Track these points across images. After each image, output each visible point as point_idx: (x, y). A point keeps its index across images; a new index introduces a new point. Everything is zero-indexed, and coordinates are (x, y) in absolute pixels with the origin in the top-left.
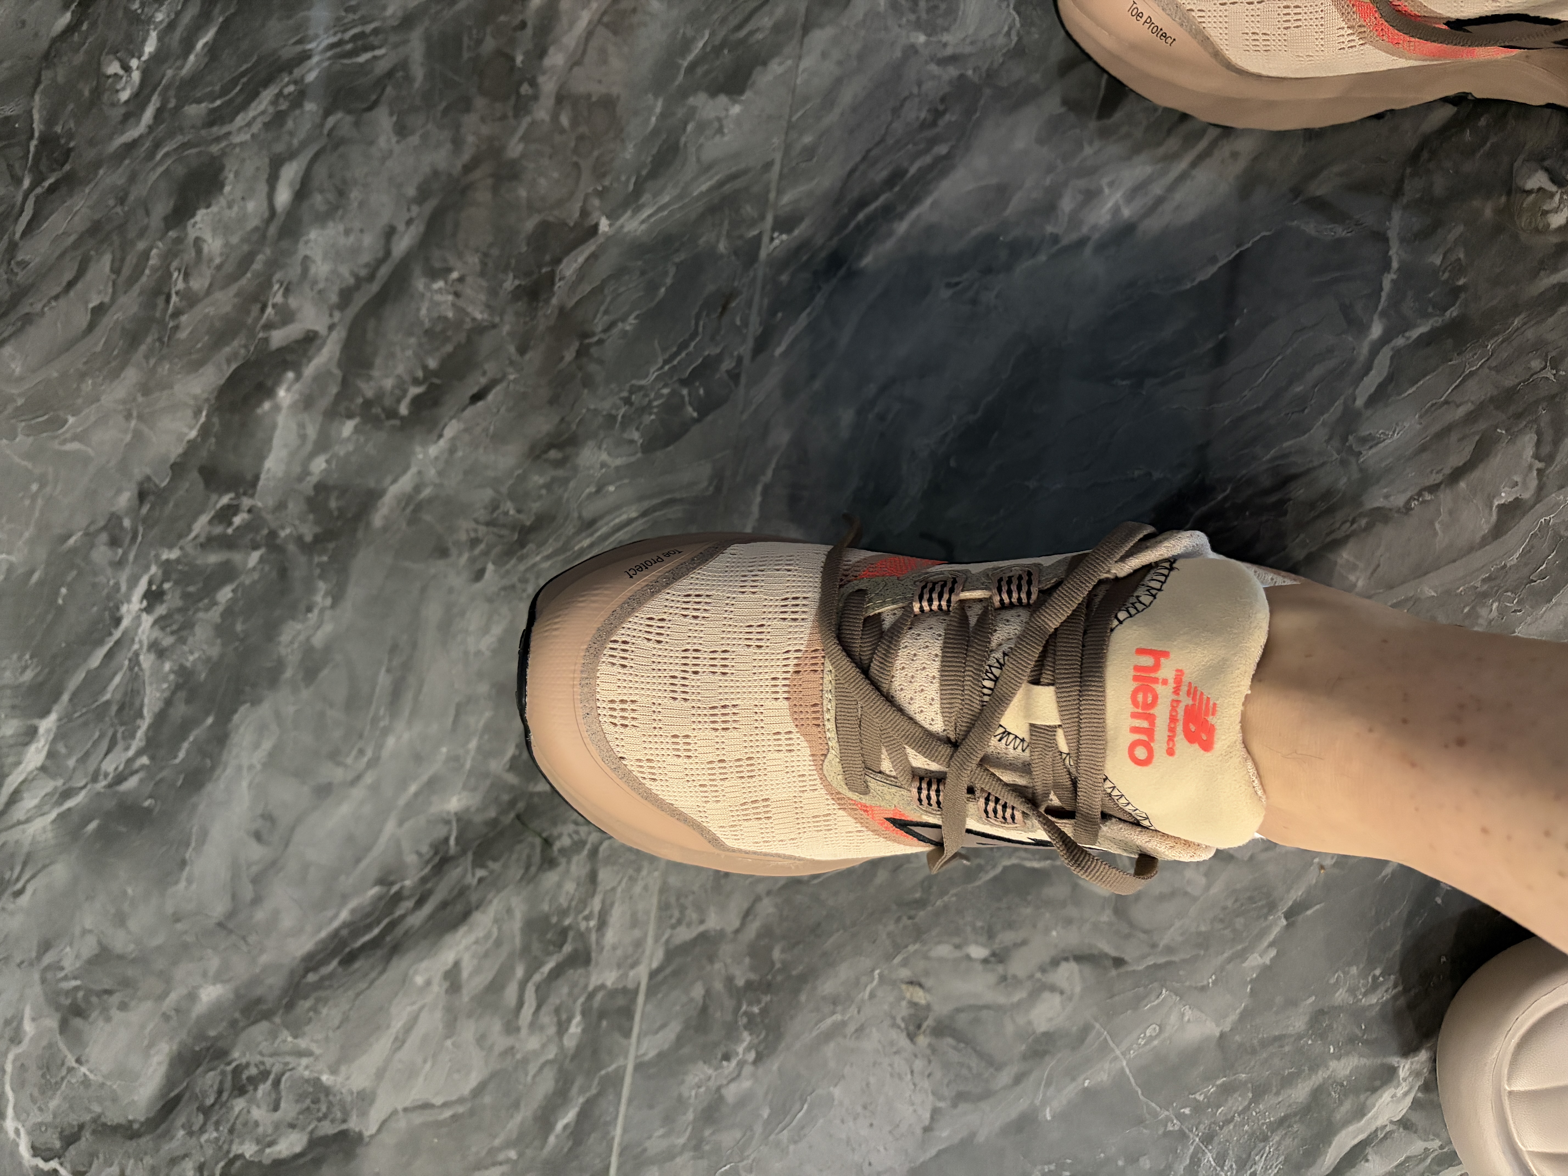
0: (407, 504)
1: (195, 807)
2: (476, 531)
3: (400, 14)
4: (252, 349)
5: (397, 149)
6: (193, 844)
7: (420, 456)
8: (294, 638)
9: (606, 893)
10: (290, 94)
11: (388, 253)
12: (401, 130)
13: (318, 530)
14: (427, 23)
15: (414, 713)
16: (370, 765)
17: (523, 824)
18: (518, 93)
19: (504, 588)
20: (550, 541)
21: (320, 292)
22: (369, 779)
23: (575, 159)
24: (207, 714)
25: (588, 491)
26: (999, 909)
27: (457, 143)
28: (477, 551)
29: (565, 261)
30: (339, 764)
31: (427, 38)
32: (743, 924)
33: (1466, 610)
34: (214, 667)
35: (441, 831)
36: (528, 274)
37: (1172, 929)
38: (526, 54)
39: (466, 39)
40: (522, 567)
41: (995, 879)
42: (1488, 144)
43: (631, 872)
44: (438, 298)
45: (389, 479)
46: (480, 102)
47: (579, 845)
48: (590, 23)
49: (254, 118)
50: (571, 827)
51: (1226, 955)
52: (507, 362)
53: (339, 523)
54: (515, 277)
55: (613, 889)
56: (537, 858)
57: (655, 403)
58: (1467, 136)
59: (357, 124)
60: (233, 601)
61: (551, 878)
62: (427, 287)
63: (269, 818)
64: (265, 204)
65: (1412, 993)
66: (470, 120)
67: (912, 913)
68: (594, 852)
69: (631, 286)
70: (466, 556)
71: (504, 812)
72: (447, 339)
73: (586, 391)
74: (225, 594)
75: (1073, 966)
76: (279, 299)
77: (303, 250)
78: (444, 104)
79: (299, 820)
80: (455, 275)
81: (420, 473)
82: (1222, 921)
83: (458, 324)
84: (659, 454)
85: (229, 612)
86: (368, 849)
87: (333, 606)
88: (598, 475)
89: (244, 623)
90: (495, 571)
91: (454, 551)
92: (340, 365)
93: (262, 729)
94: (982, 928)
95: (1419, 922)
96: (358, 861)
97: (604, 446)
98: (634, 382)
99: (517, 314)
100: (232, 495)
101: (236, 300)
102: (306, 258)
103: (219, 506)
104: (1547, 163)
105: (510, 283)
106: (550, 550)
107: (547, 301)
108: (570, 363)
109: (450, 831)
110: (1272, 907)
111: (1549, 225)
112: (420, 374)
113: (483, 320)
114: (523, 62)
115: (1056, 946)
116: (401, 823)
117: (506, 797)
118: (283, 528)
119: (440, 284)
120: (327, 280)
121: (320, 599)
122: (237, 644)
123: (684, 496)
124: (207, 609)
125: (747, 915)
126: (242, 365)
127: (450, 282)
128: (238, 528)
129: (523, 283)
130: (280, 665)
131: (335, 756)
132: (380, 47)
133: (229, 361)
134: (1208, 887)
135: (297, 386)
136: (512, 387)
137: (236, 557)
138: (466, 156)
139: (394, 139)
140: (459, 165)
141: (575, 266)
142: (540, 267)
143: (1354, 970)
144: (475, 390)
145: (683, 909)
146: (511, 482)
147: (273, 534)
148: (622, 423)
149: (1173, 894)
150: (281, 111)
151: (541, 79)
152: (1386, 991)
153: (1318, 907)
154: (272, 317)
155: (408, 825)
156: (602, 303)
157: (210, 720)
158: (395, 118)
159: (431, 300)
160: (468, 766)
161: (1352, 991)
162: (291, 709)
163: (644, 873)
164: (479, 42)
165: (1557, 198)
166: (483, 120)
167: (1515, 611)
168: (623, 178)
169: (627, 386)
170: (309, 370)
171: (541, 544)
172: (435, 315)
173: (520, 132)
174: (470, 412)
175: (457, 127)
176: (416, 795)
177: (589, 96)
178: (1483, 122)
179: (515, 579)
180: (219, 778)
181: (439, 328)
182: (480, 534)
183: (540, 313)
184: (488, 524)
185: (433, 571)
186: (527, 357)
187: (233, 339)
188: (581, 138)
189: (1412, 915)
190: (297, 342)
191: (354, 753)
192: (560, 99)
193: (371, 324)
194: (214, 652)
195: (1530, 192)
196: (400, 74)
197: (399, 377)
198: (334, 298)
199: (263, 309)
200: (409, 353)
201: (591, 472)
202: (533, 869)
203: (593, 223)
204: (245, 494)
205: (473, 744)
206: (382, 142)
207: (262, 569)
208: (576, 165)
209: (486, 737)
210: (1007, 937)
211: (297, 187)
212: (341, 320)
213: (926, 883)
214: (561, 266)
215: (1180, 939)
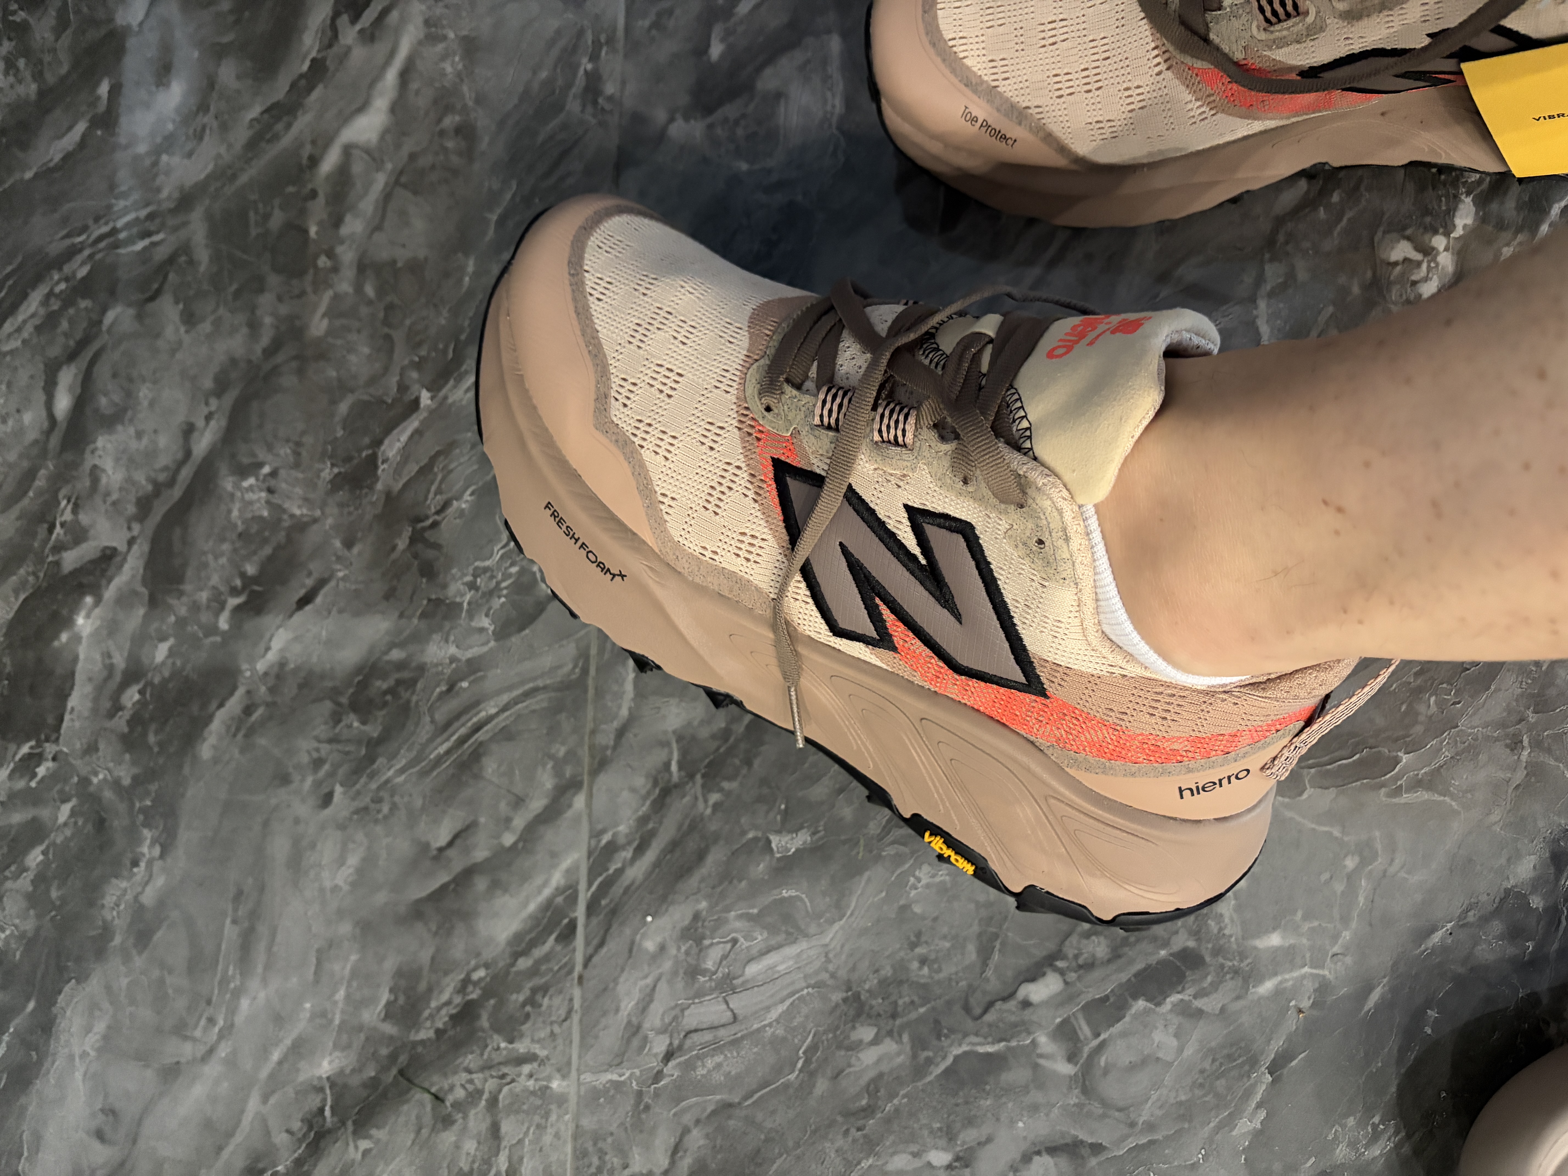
0: (238, 729)
1: (23, 1109)
2: (317, 750)
3: (176, 195)
4: (41, 575)
5: (187, 339)
6: (26, 1154)
7: (248, 674)
8: (119, 898)
9: (512, 1146)
10: (61, 292)
11: (188, 454)
12: (190, 319)
13: (135, 770)
14: (207, 202)
15: (267, 967)
16: (221, 1036)
17: (409, 1080)
18: (315, 266)
19: (357, 812)
20: (402, 751)
21: (114, 504)
22: (223, 1051)
23: (386, 330)
24: (28, 1000)
25: (438, 690)
26: (957, 1105)
27: (254, 326)
28: (322, 773)
29: (386, 442)
30: (186, 1038)
31: (209, 217)
32: (673, 1162)
33: (1404, 708)
34: (30, 942)
35: (314, 1102)
36: (348, 459)
37: (1150, 1102)
38: (320, 224)
39: (252, 214)
40: (374, 786)
41: (947, 1072)
42: (1345, 220)
43: (537, 1119)
44: (250, 496)
45: (214, 704)
46: (274, 280)
47: (475, 1095)
48: (386, 184)
49: (25, 322)
50: (464, 1076)
51: (1212, 1125)
52: (334, 558)
53: (161, 761)
54: (333, 465)
55: (520, 1142)
56: (428, 1119)
57: (504, 585)
58: (1322, 213)
59: (140, 317)
60: (46, 864)
61: (448, 1137)
62: (237, 486)
63: (111, 1112)
64: (44, 413)
65: (1417, 1137)
66: (266, 300)
67: (860, 1123)
68: (493, 1101)
69: (462, 460)
70: (309, 780)
71: (384, 1069)
72: (265, 541)
73: (424, 580)
74: (35, 857)
75: (1046, 1160)
76: (68, 516)
77: (90, 461)
78: (235, 287)
79: (146, 1111)
80: (266, 470)
81: (249, 692)
82: (1201, 1085)
83: (274, 524)
84: (515, 640)
85: (41, 879)
86: (230, 1134)
87: (162, 856)
88: (447, 671)
89: (59, 888)
90: (345, 793)
91: (296, 777)
92: (144, 582)
93: (93, 1007)
94: (940, 1129)
95: (1412, 1056)
96: (220, 1149)
97: (452, 638)
98: (477, 564)
99: (341, 505)
100: (33, 743)
101: (19, 523)
102: (95, 467)
103: (18, 758)
104: (1409, 232)
105: (327, 472)
106: (404, 762)
107: (371, 488)
108: (404, 551)
109: (324, 1100)
110: (1253, 1062)
111: (1420, 296)
112: (238, 582)
113: (302, 515)
114: (317, 233)
115: (1025, 1138)
116: (265, 1099)
117: (384, 1051)
118: (96, 774)
119: (251, 481)
120: (121, 489)
121: (147, 849)
122: (53, 913)
123: (548, 682)
124: (16, 876)
125: (676, 1150)
126: (32, 595)
127: (261, 477)
128: (43, 778)
129: (342, 470)
130: (107, 933)
131: (181, 1030)
132: (158, 232)
133: (16, 592)
134: (1181, 1050)
135: (97, 611)
136: (341, 584)
137: (44, 813)
138: (265, 340)
139: (182, 329)
140: (258, 349)
141: (398, 445)
142: (360, 451)
143: (1351, 1121)
144: (302, 592)
145: (602, 1153)
146: (351, 690)
147: (85, 781)
148: (468, 611)
149: (1144, 1062)
150: (53, 312)
151: (339, 250)
152: (1389, 1140)
153: (1302, 1055)
154: (62, 537)
155: (272, 1101)
156: (432, 483)
157: (31, 1005)
158: (181, 306)
159: (243, 499)
160: (337, 1022)
161: (1353, 1145)
162: (124, 982)
163: (553, 1118)
164: (267, 217)
165: (1424, 266)
166: (280, 299)
167: (1454, 703)
168: (441, 346)
169: (471, 570)
170: (110, 593)
171: (393, 756)
172: (249, 515)
173: (322, 308)
174: (298, 617)
175: (253, 309)
176: (280, 1063)
177: (394, 262)
178: (1336, 198)
179: (368, 800)
180: (48, 1072)
181: (254, 528)
182: (323, 753)
183: (365, 501)
184: (330, 741)
185: (274, 801)
186: (356, 550)
187: (19, 567)
188: (390, 308)
189: (1403, 1050)
190: (92, 562)
191: (203, 1022)
192: (362, 267)
193: (177, 532)
194: (29, 925)
195: (1396, 264)
196: (183, 259)
197: (214, 588)
198: (131, 509)
199: (51, 529)
200: (223, 560)
201: (440, 668)
202: (425, 1132)
203: (413, 397)
204: (47, 740)
205: (341, 994)
206: (169, 332)
207: (76, 823)
208: (388, 338)
209: (355, 984)
210: (969, 1136)
211: (79, 391)
212: (142, 531)
213: (872, 1087)
214: (383, 448)
215: (1159, 1113)
